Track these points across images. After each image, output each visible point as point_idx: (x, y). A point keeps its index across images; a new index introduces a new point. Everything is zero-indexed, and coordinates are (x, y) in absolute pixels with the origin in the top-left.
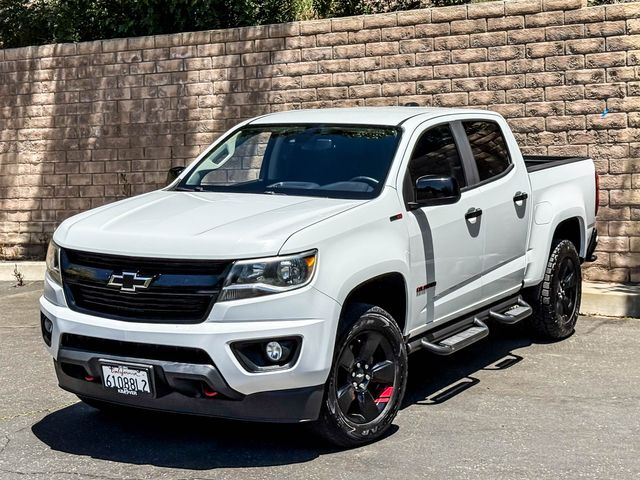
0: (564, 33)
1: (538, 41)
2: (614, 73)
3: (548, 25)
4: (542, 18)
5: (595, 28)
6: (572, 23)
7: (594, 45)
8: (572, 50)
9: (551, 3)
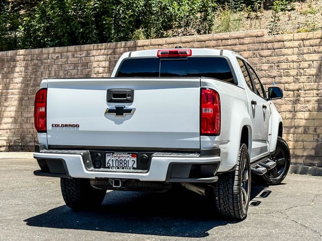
0: (256, 48)
1: (245, 51)
2: (278, 66)
3: (249, 44)
4: (247, 40)
5: (270, 45)
6: (260, 43)
7: (269, 53)
8: (260, 55)
9: (251, 34)
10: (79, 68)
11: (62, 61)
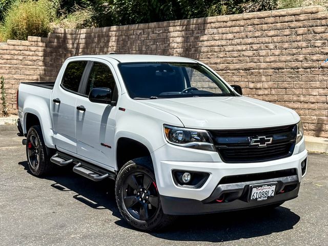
0: (310, 24)
1: (300, 27)
3: (304, 20)
4: (302, 17)
5: (324, 22)
6: (314, 19)
7: (323, 30)
8: (314, 32)
9: (306, 10)
10: (158, 43)
11: (144, 37)
